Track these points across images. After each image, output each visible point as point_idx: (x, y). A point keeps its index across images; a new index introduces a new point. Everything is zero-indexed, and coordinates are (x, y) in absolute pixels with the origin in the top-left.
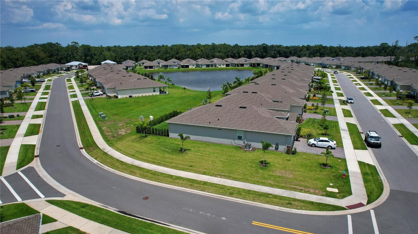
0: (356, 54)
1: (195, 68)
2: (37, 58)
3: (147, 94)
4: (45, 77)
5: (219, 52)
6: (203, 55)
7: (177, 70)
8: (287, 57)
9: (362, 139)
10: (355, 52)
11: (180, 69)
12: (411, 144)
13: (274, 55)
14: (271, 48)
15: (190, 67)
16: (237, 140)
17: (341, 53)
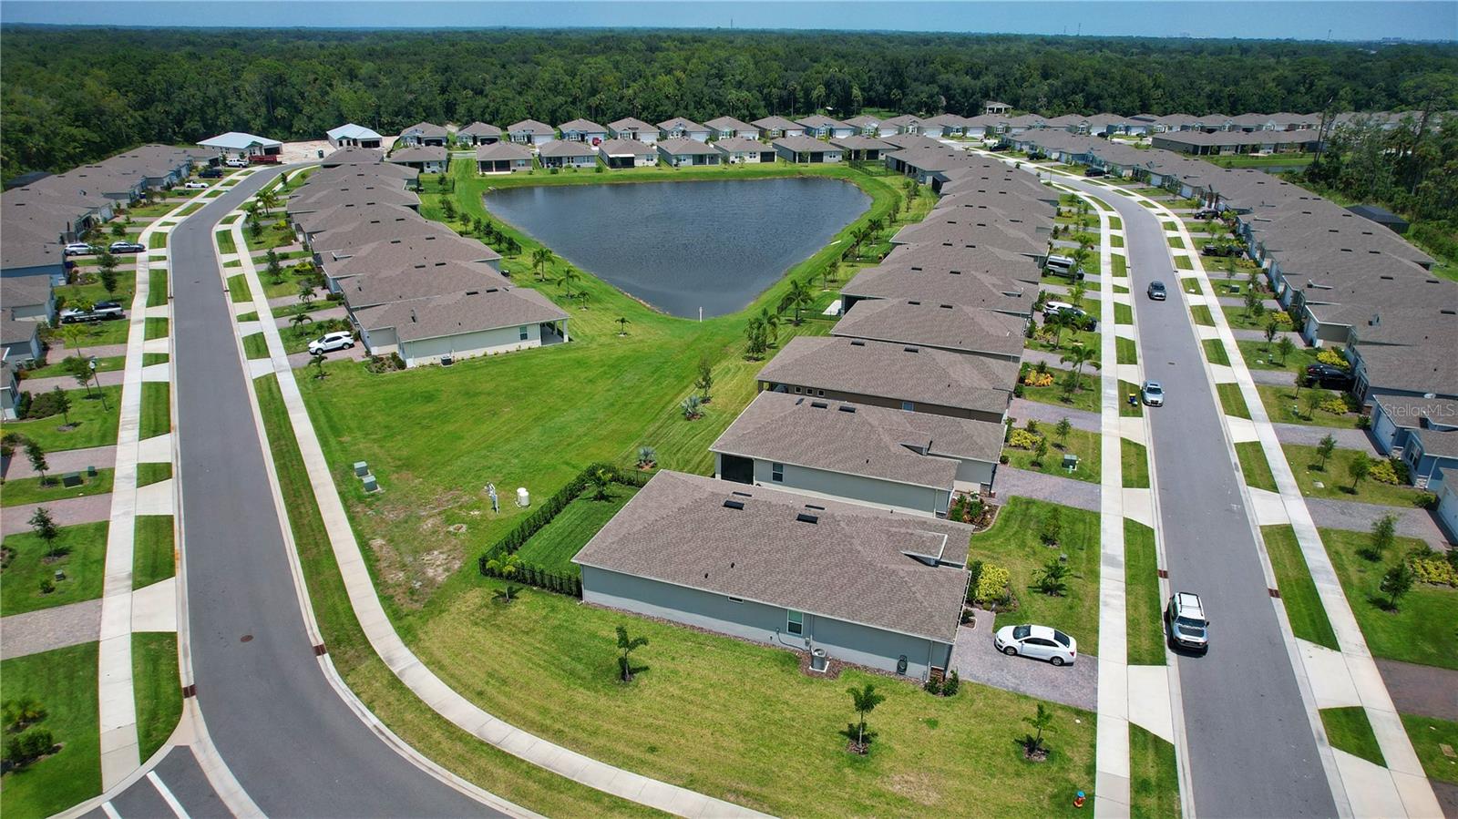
0: (1209, 97)
1: (656, 171)
2: (97, 115)
3: (502, 349)
4: (140, 220)
5: (739, 85)
6: (682, 100)
7: (594, 177)
8: (972, 111)
9: (1160, 609)
10: (1208, 89)
11: (603, 174)
12: (1295, 636)
13: (930, 101)
14: (921, 66)
15: (637, 163)
16: (785, 633)
17: (1160, 92)
